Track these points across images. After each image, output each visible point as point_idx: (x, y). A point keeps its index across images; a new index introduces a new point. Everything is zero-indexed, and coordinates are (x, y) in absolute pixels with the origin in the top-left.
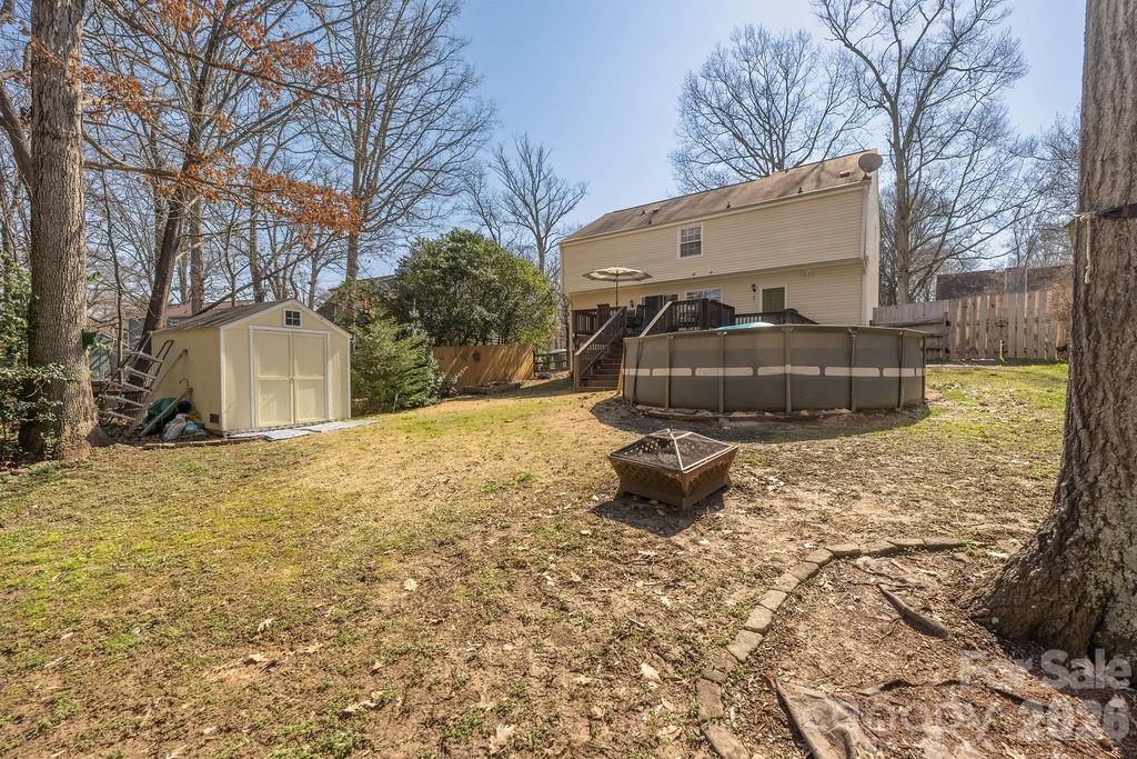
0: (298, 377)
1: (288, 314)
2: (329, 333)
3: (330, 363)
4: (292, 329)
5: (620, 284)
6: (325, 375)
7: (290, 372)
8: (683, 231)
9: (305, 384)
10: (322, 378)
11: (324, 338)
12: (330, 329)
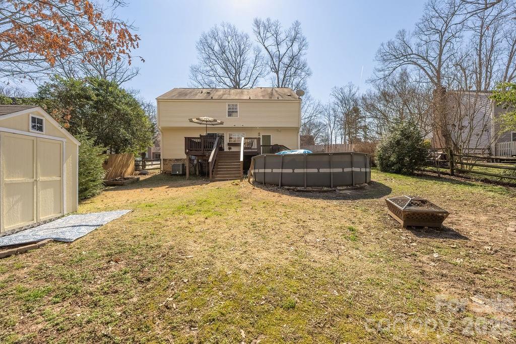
0: (41, 178)
1: (34, 119)
2: (65, 140)
3: (65, 165)
4: (35, 133)
5: (208, 126)
6: (61, 175)
7: (33, 174)
8: (229, 105)
9: (46, 185)
10: (58, 179)
11: (61, 146)
12: (65, 137)
